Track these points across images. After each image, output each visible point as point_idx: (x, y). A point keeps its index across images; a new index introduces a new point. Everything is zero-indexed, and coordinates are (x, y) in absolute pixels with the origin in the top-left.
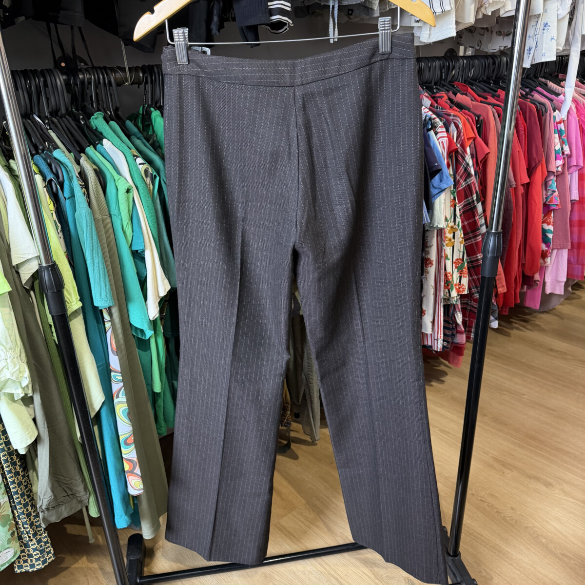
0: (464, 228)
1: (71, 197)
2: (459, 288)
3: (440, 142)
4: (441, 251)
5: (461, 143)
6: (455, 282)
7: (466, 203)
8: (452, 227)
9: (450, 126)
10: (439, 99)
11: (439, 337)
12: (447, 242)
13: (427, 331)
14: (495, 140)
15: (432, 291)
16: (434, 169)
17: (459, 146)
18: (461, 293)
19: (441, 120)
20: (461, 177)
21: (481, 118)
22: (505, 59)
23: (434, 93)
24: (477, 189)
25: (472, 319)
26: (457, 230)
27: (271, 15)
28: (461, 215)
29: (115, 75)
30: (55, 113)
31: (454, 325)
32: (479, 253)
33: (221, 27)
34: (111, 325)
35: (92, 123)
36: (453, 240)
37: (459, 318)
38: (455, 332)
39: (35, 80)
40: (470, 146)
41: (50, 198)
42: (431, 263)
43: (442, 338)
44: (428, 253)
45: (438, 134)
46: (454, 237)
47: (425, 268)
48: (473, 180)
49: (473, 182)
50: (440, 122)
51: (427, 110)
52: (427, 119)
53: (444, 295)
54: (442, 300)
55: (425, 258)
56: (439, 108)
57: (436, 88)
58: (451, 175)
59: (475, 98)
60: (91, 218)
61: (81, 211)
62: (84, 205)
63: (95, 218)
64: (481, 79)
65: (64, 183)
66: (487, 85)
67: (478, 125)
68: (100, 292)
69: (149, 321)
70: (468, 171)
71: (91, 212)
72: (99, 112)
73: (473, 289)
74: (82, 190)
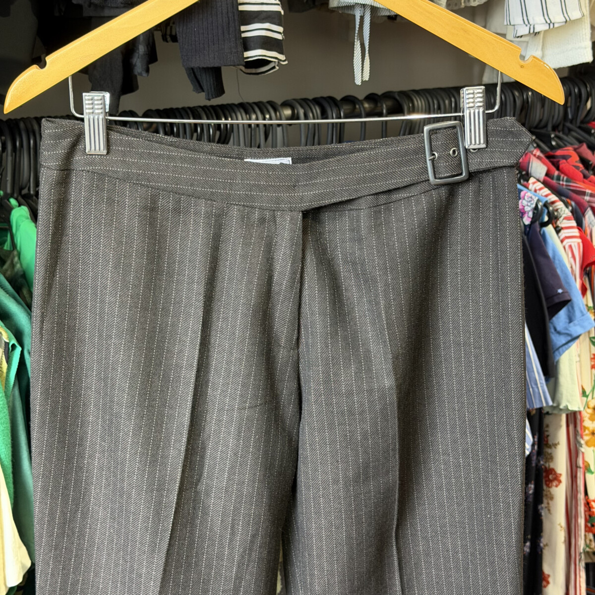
3: (567, 247)
4: (577, 455)
9: (584, 215)
10: (563, 164)
12: (586, 438)
15: (562, 535)
16: (557, 300)
19: (567, 205)
23: (552, 148)
27: (246, 49)
33: (151, 60)
42: (557, 478)
44: (550, 458)
47: (545, 487)
50: (564, 208)
51: (539, 186)
52: (539, 207)
53: (587, 545)
54: (583, 556)
55: (546, 467)
56: (563, 181)
57: (556, 136)
58: (589, 309)
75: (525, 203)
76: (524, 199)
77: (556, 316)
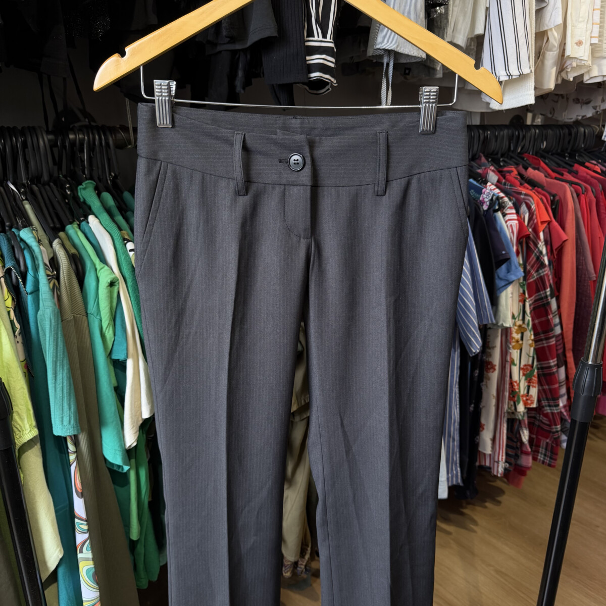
0: (534, 327)
1: (35, 291)
2: (527, 400)
3: (509, 225)
4: (506, 355)
5: (533, 226)
6: (522, 393)
7: (538, 297)
8: (520, 326)
9: (520, 206)
10: (508, 176)
11: (500, 459)
12: (513, 344)
13: (485, 450)
14: (573, 225)
15: (493, 402)
16: (501, 258)
17: (530, 230)
18: (528, 406)
19: (510, 200)
20: (532, 267)
21: (557, 198)
22: (582, 130)
23: (501, 166)
24: (551, 281)
25: (540, 437)
26: (526, 330)
27: (310, 72)
28: (531, 312)
29: (115, 136)
30: (36, 179)
31: (519, 444)
32: (553, 359)
33: (247, 83)
34: (77, 457)
35: (79, 194)
36: (521, 342)
37: (525, 435)
38: (519, 452)
39: (11, 140)
40: (544, 231)
41: (8, 291)
42: (493, 368)
43: (504, 460)
44: (490, 355)
45: (506, 216)
46: (522, 338)
47: (485, 373)
48: (547, 271)
49: (547, 274)
50: (508, 201)
51: (493, 187)
52: (494, 199)
53: (509, 408)
54: (506, 414)
55: (486, 361)
57: (503, 161)
58: (520, 265)
59: (549, 174)
60: (58, 320)
61: (45, 311)
62: (50, 303)
63: (64, 319)
64: (554, 151)
65: (28, 273)
66: (562, 159)
67: (554, 207)
68: (62, 417)
69: (125, 452)
70: (540, 260)
71: (58, 313)
72: (90, 181)
73: (543, 402)
74: (50, 283)
75: (485, 196)
76: (484, 194)
77: (500, 268)
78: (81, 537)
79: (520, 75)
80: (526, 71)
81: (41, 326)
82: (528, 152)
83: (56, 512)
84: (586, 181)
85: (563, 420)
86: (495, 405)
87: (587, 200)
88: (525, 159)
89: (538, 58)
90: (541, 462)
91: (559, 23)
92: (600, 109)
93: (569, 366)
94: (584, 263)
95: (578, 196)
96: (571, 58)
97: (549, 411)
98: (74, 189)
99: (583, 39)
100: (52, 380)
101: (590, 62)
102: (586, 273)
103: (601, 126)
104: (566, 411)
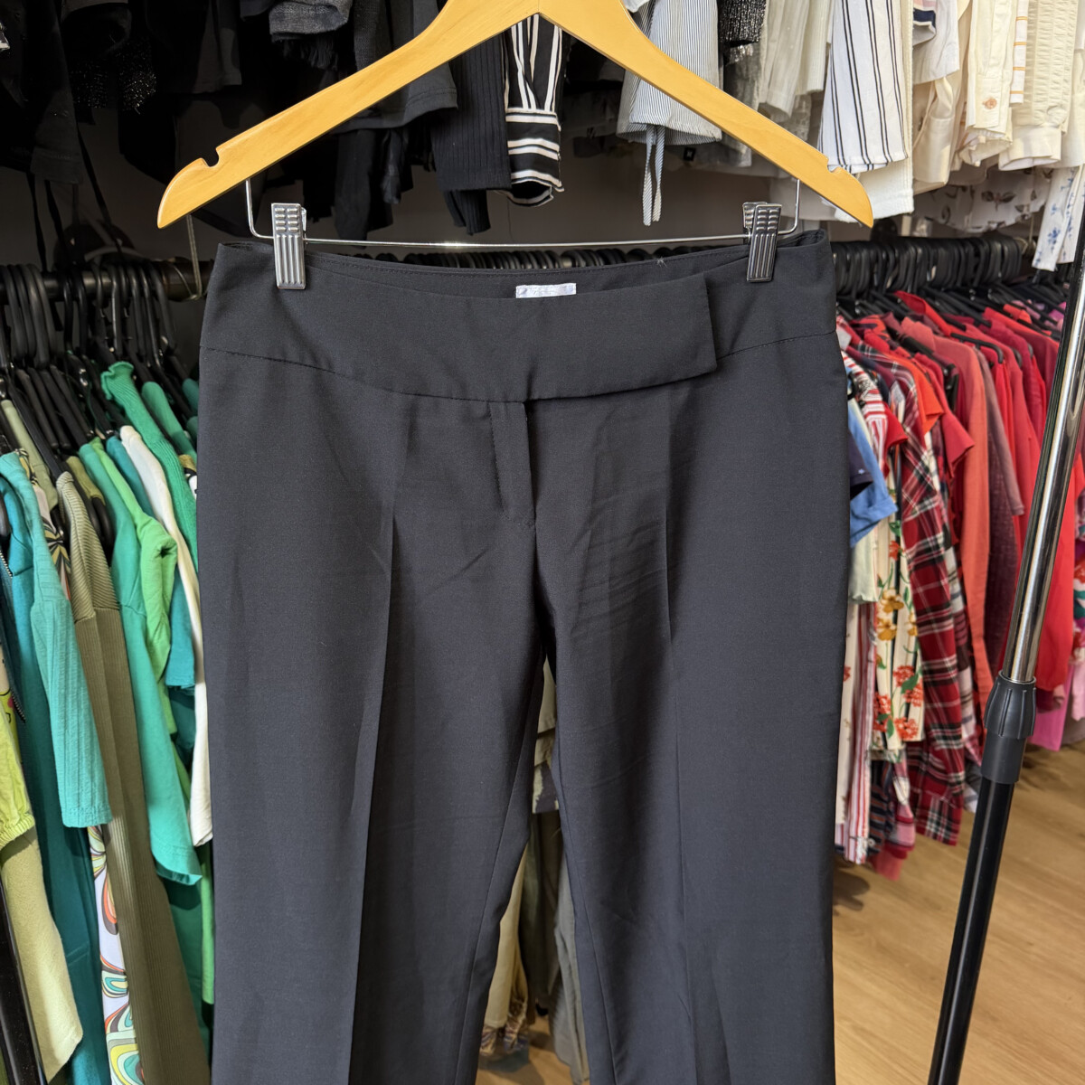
0: (917, 600)
1: (26, 569)
2: (905, 728)
3: (870, 423)
4: (868, 649)
5: (912, 424)
6: (896, 716)
7: (922, 548)
8: (891, 599)
9: (890, 389)
10: (868, 333)
11: (860, 834)
12: (880, 630)
14: (983, 419)
15: (847, 732)
16: (857, 482)
17: (908, 430)
18: (908, 739)
19: (872, 377)
20: (912, 495)
21: (955, 372)
22: (999, 246)
23: (856, 316)
24: (946, 519)
25: (929, 792)
26: (902, 606)
27: (515, 169)
28: (910, 573)
29: (168, 280)
30: (25, 360)
31: (892, 805)
32: (949, 655)
34: (107, 862)
35: (104, 387)
36: (893, 627)
37: (903, 789)
38: (893, 819)
40: (931, 431)
42: (846, 672)
43: (866, 835)
45: (866, 406)
46: (895, 621)
48: (938, 503)
49: (938, 508)
50: (869, 380)
53: (873, 743)
54: (869, 755)
56: (868, 351)
57: (861, 305)
58: (890, 491)
59: (940, 329)
60: (67, 621)
61: (43, 606)
62: (53, 590)
63: (79, 617)
64: (950, 286)
65: (13, 538)
66: (963, 298)
67: (949, 387)
68: (79, 794)
69: (192, 851)
70: (926, 483)
71: (67, 607)
72: (123, 363)
73: (933, 731)
74: (52, 553)
77: (855, 499)
78: (113, 1004)
79: (887, 164)
80: (897, 155)
81: (37, 631)
82: (905, 288)
83: (68, 960)
84: (1006, 340)
85: (969, 762)
86: (850, 739)
87: (1008, 374)
88: (899, 301)
89: (920, 129)
90: (931, 835)
91: (955, 70)
92: (1028, 210)
93: (978, 665)
94: (1003, 485)
95: (992, 366)
96: (976, 129)
97: (944, 747)
98: (93, 377)
99: (996, 96)
100: (60, 728)
101: (1009, 135)
102: (1007, 503)
103: (1030, 239)
104: (974, 746)
